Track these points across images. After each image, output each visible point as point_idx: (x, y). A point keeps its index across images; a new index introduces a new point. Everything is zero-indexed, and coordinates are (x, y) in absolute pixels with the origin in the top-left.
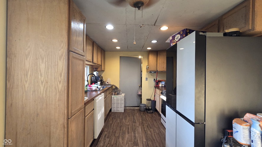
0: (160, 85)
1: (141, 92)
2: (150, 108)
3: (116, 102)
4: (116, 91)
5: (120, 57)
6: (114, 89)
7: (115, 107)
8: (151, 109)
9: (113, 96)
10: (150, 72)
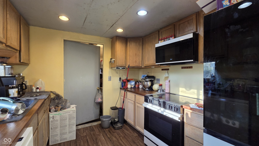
0: (129, 86)
1: (102, 98)
2: (116, 119)
3: (59, 124)
4: (58, 103)
5: (64, 40)
6: (54, 99)
7: (57, 135)
8: (118, 121)
9: (51, 115)
10: (117, 68)
